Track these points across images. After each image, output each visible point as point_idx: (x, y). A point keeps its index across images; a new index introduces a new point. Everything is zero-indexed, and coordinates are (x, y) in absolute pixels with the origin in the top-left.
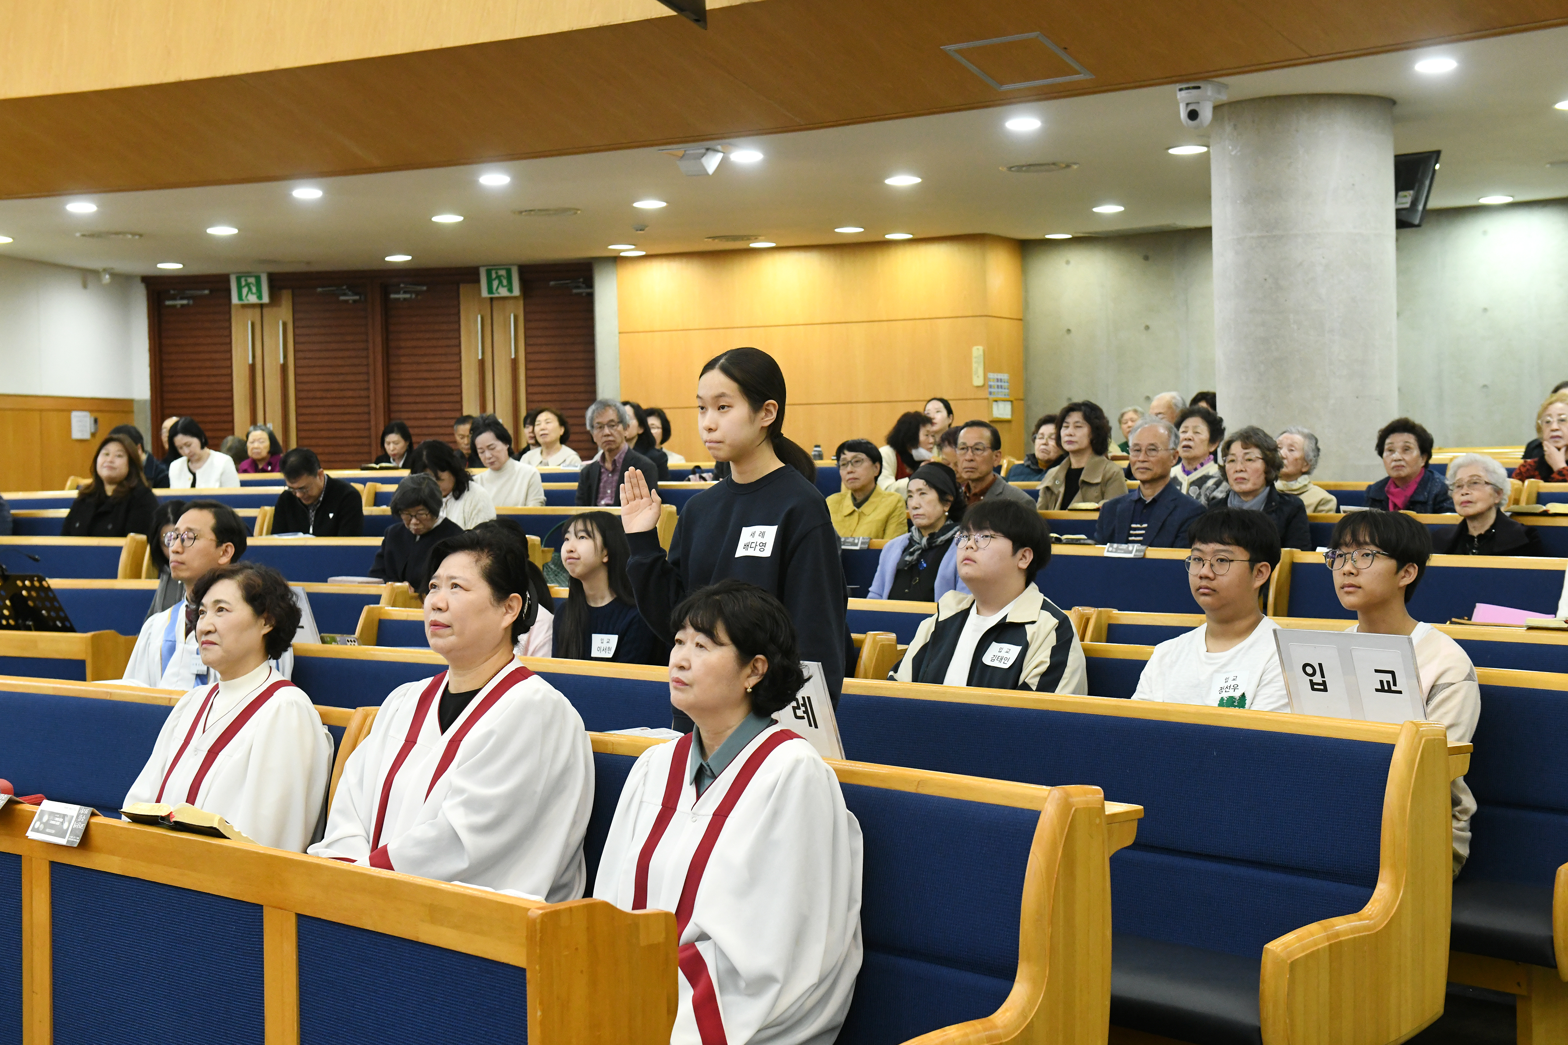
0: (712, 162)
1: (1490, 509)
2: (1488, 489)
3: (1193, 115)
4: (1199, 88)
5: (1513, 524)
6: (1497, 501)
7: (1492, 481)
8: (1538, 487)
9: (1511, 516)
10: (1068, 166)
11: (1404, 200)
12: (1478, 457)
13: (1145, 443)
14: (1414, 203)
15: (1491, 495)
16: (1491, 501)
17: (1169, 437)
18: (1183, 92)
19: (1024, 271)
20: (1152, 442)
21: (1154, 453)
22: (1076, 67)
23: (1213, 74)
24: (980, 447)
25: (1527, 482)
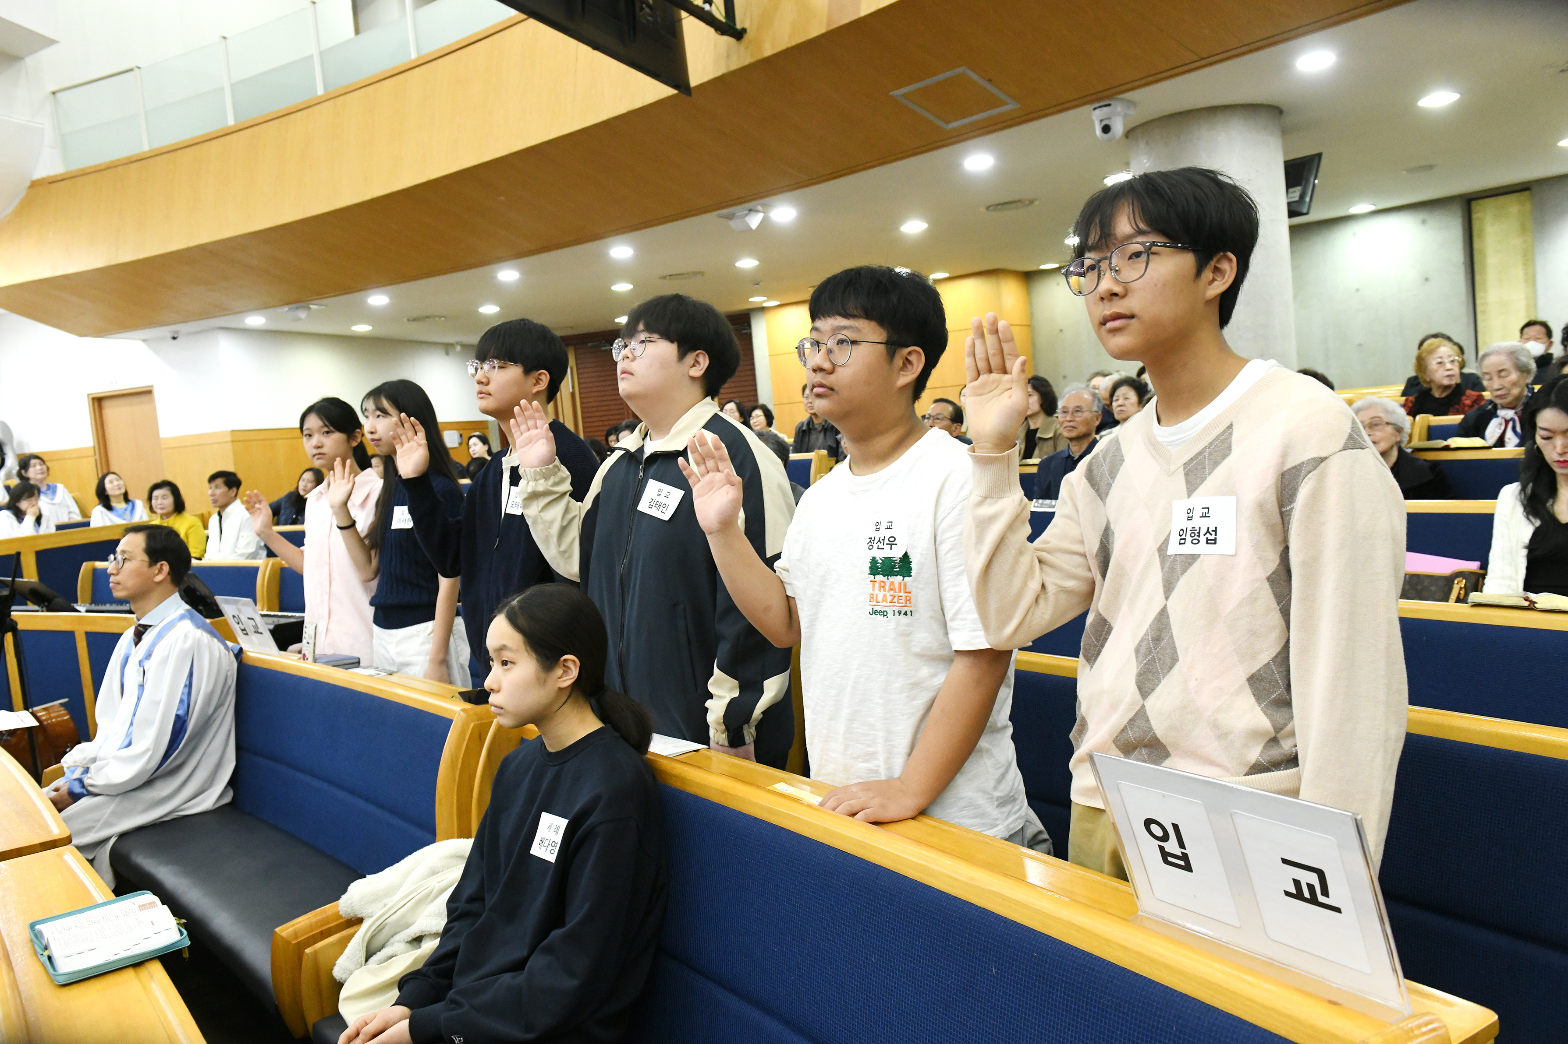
0: (755, 221)
1: (1391, 448)
2: (1389, 429)
3: (1106, 129)
4: (1109, 105)
5: (1417, 460)
6: (1398, 439)
7: (1392, 421)
8: (1429, 421)
9: (1413, 452)
10: (1031, 202)
11: (1293, 195)
12: (1375, 399)
13: (1072, 406)
14: (1302, 196)
15: (1392, 435)
16: (1394, 440)
17: (1093, 401)
18: (1097, 111)
19: (1029, 292)
20: (1079, 405)
21: (1079, 414)
22: (1002, 96)
23: (1118, 89)
24: (940, 417)
25: (1418, 417)
